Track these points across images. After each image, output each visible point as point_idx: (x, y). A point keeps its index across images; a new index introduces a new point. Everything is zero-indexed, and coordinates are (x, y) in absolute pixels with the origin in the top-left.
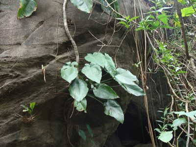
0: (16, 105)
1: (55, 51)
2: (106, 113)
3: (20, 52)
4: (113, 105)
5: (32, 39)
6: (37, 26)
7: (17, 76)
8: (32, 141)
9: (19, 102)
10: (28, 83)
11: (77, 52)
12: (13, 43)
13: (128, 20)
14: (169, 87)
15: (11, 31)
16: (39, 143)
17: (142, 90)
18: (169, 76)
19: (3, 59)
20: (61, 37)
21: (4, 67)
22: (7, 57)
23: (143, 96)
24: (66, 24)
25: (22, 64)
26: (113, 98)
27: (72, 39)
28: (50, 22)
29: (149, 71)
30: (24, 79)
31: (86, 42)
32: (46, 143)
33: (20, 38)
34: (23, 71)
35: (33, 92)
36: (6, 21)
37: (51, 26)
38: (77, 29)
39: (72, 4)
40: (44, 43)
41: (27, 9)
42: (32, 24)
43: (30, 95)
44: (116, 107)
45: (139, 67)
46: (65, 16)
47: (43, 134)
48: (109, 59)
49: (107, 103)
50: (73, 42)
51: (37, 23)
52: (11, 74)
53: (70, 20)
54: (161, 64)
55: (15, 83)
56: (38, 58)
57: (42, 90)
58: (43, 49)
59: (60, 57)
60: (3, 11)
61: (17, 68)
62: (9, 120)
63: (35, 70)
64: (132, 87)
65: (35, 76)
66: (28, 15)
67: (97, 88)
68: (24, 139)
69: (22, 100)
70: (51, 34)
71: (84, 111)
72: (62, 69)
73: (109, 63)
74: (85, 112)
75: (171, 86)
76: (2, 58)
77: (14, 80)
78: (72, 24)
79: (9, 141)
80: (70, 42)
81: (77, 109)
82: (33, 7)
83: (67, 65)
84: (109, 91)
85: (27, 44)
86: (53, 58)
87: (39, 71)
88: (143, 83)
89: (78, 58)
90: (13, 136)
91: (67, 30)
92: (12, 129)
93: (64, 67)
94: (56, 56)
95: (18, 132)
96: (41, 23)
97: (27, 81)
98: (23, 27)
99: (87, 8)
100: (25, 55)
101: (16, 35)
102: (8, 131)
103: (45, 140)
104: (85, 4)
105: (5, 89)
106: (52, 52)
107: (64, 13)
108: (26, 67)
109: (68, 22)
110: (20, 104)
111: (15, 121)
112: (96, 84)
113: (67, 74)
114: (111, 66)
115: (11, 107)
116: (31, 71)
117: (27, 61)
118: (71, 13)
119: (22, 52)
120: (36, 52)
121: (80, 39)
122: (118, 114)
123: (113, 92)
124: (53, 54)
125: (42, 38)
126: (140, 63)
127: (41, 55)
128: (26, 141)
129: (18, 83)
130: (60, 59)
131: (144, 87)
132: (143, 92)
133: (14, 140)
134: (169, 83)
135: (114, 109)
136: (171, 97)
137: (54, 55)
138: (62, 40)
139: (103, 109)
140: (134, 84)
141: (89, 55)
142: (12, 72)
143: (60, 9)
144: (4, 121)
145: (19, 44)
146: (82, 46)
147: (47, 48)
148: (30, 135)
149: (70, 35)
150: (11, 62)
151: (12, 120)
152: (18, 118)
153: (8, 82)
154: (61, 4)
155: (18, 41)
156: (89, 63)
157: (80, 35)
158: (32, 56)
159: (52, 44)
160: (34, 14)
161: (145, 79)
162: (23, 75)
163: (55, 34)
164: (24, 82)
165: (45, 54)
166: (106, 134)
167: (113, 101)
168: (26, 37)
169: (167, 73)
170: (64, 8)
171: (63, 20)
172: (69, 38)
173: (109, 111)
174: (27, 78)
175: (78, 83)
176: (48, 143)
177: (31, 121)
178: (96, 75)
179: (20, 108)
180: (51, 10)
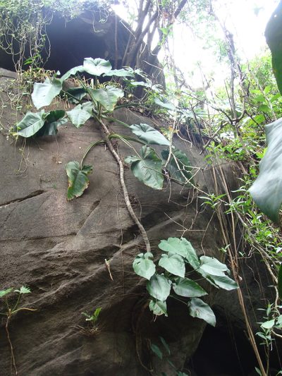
0: (75, 314)
1: (119, 239)
2: (193, 315)
3: (76, 245)
4: (199, 304)
5: (89, 226)
6: (93, 208)
7: (75, 276)
8: (97, 361)
9: (78, 309)
10: (88, 284)
11: (147, 239)
12: (66, 233)
13: (214, 199)
14: (271, 276)
15: (61, 218)
16: (105, 363)
17: (234, 282)
18: (268, 260)
19: (56, 255)
20: (125, 220)
21: (59, 264)
22: (61, 252)
23: (236, 290)
24: (128, 203)
25: (80, 260)
26: (200, 295)
27: (138, 223)
28: (107, 202)
29: (240, 256)
30: (84, 279)
31: (155, 224)
32: (114, 363)
33: (74, 226)
34: (82, 269)
35: (95, 294)
36: (52, 204)
37: (109, 207)
38: (143, 208)
39: (137, 178)
40: (104, 230)
41: (76, 187)
42: (86, 206)
43: (91, 299)
44: (203, 306)
45: (228, 252)
46: (126, 192)
47: (109, 351)
48: (187, 244)
49: (192, 302)
50: (141, 226)
51: (91, 204)
52: (67, 273)
53: (133, 197)
54: (255, 244)
55: (73, 285)
56: (99, 250)
57: (106, 291)
58: (105, 238)
59: (126, 246)
60: (46, 191)
61: (75, 265)
62: (67, 334)
63: (96, 266)
64: (221, 279)
65: (97, 274)
66: (79, 194)
67: (177, 284)
68: (86, 358)
69: (82, 307)
70: (111, 218)
71: (164, 314)
72: (134, 264)
73: (188, 250)
74: (166, 315)
75: (272, 273)
76: (56, 253)
77: (72, 281)
78: (136, 203)
79: (69, 362)
80: (136, 226)
81: (155, 312)
82: (83, 183)
83: (139, 257)
84: (194, 287)
85: (83, 233)
86: (118, 249)
87: (102, 267)
88: (235, 273)
89: (148, 247)
90: (73, 354)
91: (131, 211)
92: (71, 345)
93: (136, 261)
94: (121, 246)
95: (79, 349)
96: (97, 203)
97: (88, 281)
98: (75, 211)
99: (156, 182)
100: (83, 248)
101: (68, 222)
102: (65, 348)
103: (112, 359)
104: (152, 178)
105: (61, 293)
106: (116, 241)
107: (124, 189)
108: (85, 263)
109: (130, 200)
110: (80, 312)
111: (75, 334)
112: (176, 279)
113: (143, 269)
114: (191, 254)
115: (69, 317)
116: (91, 268)
117: (86, 255)
118: (132, 186)
119: (79, 244)
120: (96, 243)
121: (148, 222)
122: (207, 316)
123: (199, 288)
124: (117, 243)
125: (101, 224)
126: (227, 246)
127: (102, 247)
128: (89, 361)
129: (76, 284)
130: (126, 250)
131: (235, 277)
132: (235, 285)
133: (74, 360)
134: (270, 269)
135: (201, 309)
136: (274, 288)
137: (118, 245)
138: (125, 224)
139: (188, 310)
140: (224, 275)
141: (163, 242)
142: (68, 270)
143: (117, 182)
144: (61, 335)
145: (74, 234)
146: (151, 230)
147: (109, 237)
148: (94, 353)
149: (135, 217)
150: (67, 257)
151: (71, 334)
152: (79, 330)
153: (64, 285)
154: (116, 174)
155: (72, 231)
156: (166, 253)
157: (147, 216)
158: (91, 248)
159: (114, 231)
160: (86, 192)
161: (235, 267)
162: (82, 274)
163: (117, 217)
164: (84, 283)
165: (107, 245)
166: (185, 353)
167: (198, 299)
168: (81, 223)
169: (264, 255)
170: (122, 181)
171: (124, 198)
172: (134, 222)
173: (195, 312)
174: (87, 278)
175: (156, 279)
176: (116, 364)
177: (94, 334)
178: (178, 268)
179: (80, 317)
180: (106, 184)
